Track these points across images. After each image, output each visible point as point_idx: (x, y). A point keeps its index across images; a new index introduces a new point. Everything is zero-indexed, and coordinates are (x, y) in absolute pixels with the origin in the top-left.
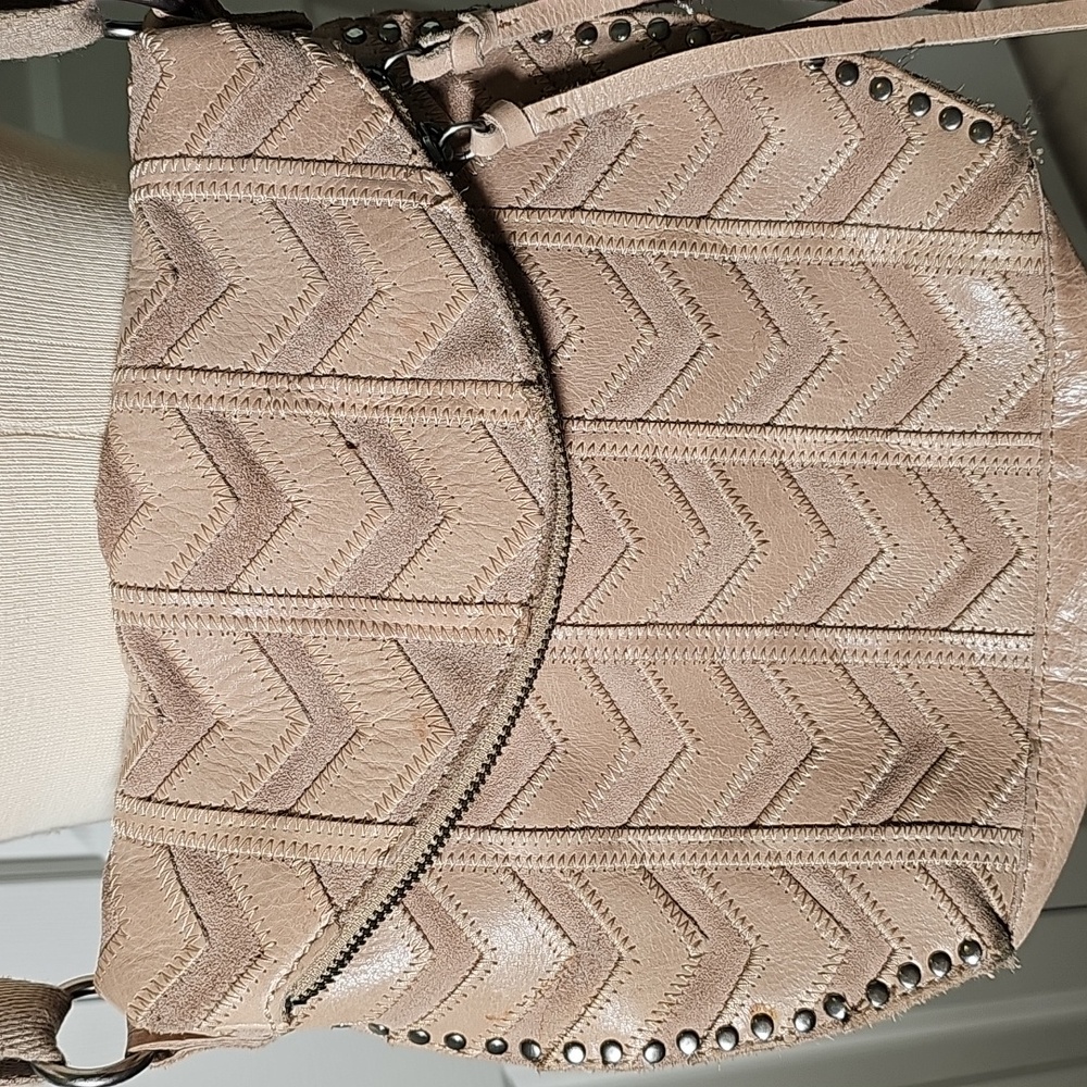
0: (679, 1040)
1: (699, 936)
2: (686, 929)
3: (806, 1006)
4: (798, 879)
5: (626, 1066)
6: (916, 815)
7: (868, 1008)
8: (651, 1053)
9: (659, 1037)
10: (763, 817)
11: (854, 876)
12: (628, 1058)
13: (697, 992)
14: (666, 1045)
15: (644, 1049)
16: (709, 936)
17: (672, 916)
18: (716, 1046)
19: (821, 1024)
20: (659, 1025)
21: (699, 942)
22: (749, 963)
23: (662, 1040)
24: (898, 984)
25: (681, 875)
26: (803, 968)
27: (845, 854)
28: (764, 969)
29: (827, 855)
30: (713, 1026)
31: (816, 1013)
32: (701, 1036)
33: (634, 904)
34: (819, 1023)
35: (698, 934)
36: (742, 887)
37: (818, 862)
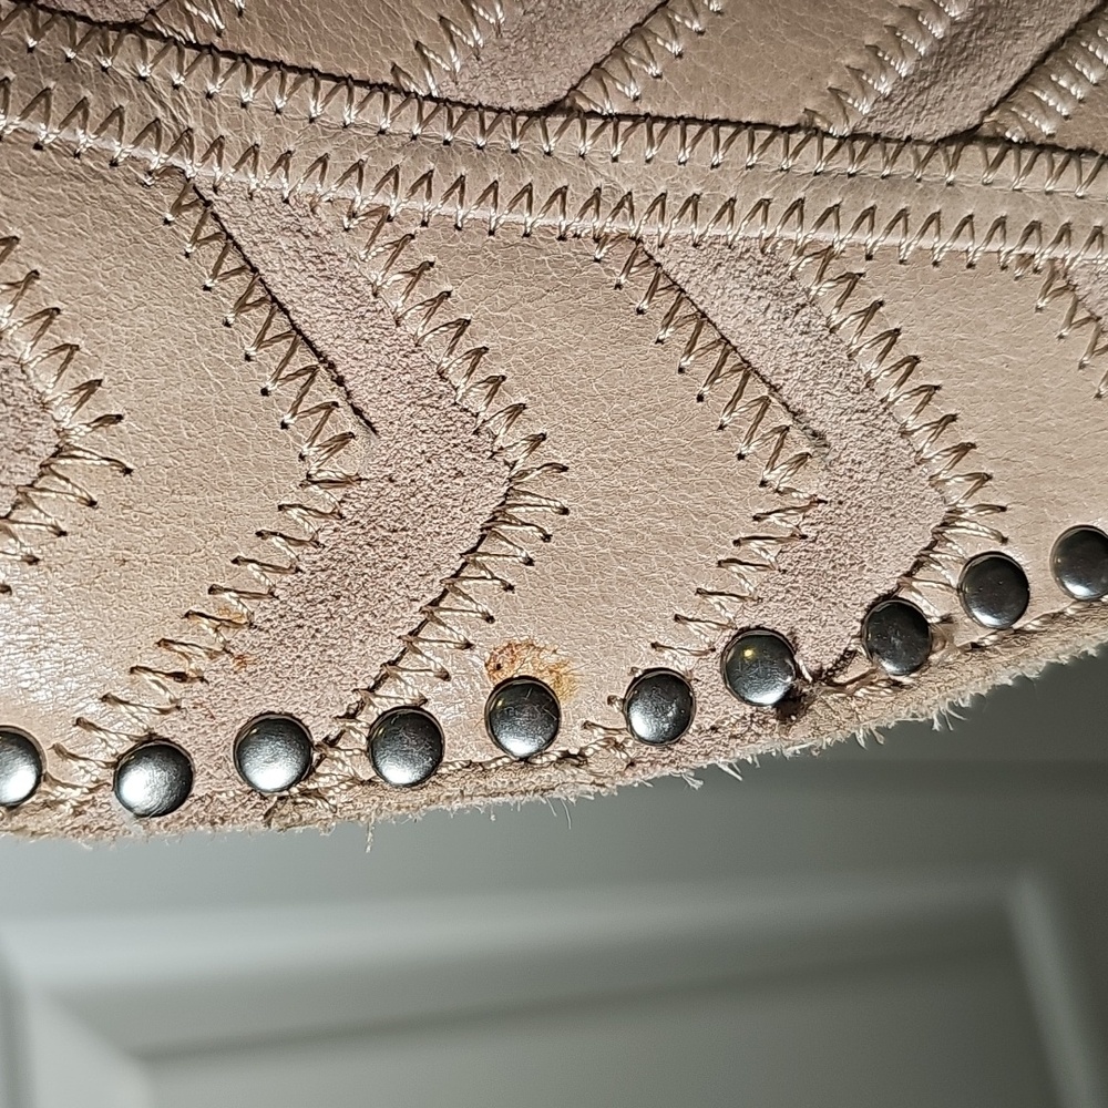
0: (241, 749)
1: (345, 421)
2: (305, 390)
3: (666, 661)
4: (680, 278)
5: (51, 818)
6: (1047, 128)
7: (863, 680)
8: (145, 785)
9: (172, 729)
10: (591, 89)
11: (854, 278)
12: (59, 792)
13: (320, 594)
14: (198, 762)
15: (120, 767)
16: (381, 427)
17: (260, 342)
18: (366, 772)
19: (708, 722)
20: (177, 689)
21: (345, 438)
22: (500, 516)
23: (183, 741)
24: (958, 611)
25: (309, 225)
26: (674, 542)
27: (835, 209)
28: (547, 538)
29: (779, 208)
30: (361, 705)
31: (696, 687)
32: (317, 739)
33: (135, 274)
34: (702, 720)
35: (344, 415)
36: (501, 284)
37: (748, 230)
